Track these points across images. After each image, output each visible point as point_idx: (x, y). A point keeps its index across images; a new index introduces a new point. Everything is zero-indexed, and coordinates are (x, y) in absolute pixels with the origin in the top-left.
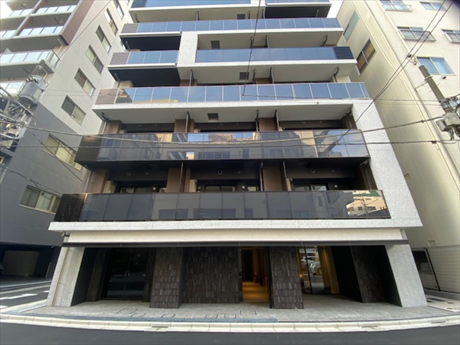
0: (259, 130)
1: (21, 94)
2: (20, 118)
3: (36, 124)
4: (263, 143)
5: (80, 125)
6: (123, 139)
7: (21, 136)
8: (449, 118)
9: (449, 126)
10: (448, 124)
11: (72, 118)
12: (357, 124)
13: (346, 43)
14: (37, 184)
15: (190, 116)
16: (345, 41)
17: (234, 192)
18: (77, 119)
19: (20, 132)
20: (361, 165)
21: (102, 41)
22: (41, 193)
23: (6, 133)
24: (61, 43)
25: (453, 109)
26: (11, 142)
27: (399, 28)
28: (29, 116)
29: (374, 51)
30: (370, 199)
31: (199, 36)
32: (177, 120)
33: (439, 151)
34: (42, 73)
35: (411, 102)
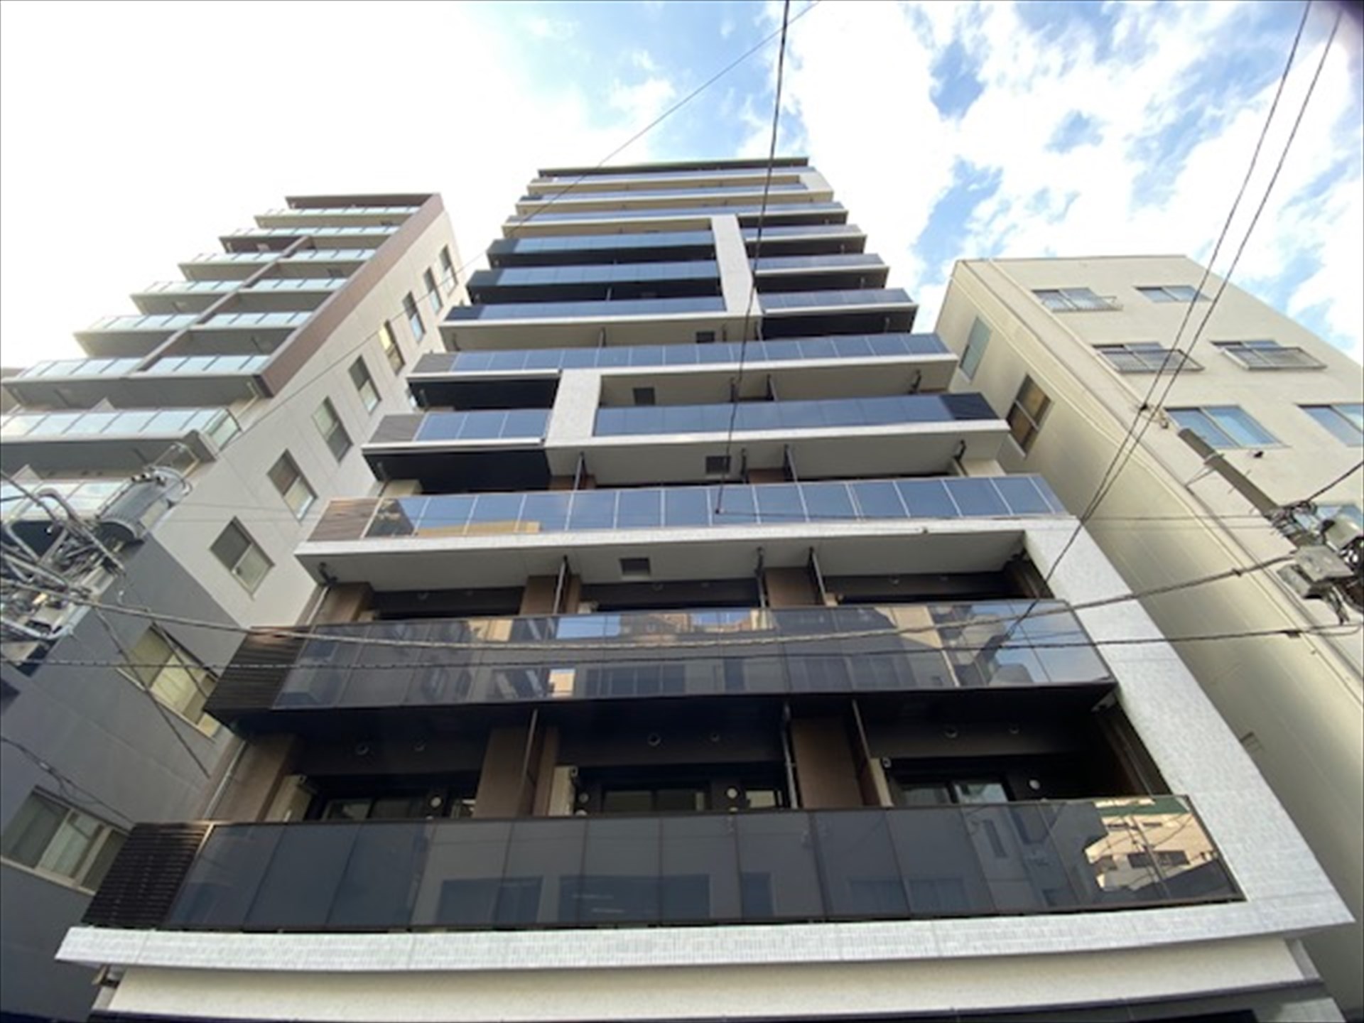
0: (767, 604)
1: (109, 512)
2: (82, 576)
3: (125, 593)
4: (783, 643)
5: (251, 594)
6: (366, 640)
7: (68, 630)
8: (1310, 560)
9: (1319, 582)
10: (1316, 577)
11: (233, 576)
12: (1052, 584)
13: (971, 384)
14: (65, 783)
15: (571, 566)
16: (967, 380)
17: (702, 814)
18: (244, 579)
19: (67, 620)
20: (1096, 708)
21: (359, 388)
22: (69, 815)
23: (25, 619)
24: (254, 392)
25: (1315, 536)
26: (32, 647)
27: (1096, 347)
28: (110, 572)
29: (1046, 401)
30: (1159, 825)
31: (604, 379)
32: (532, 579)
33: (1317, 655)
34: (182, 461)
35: (1188, 523)
